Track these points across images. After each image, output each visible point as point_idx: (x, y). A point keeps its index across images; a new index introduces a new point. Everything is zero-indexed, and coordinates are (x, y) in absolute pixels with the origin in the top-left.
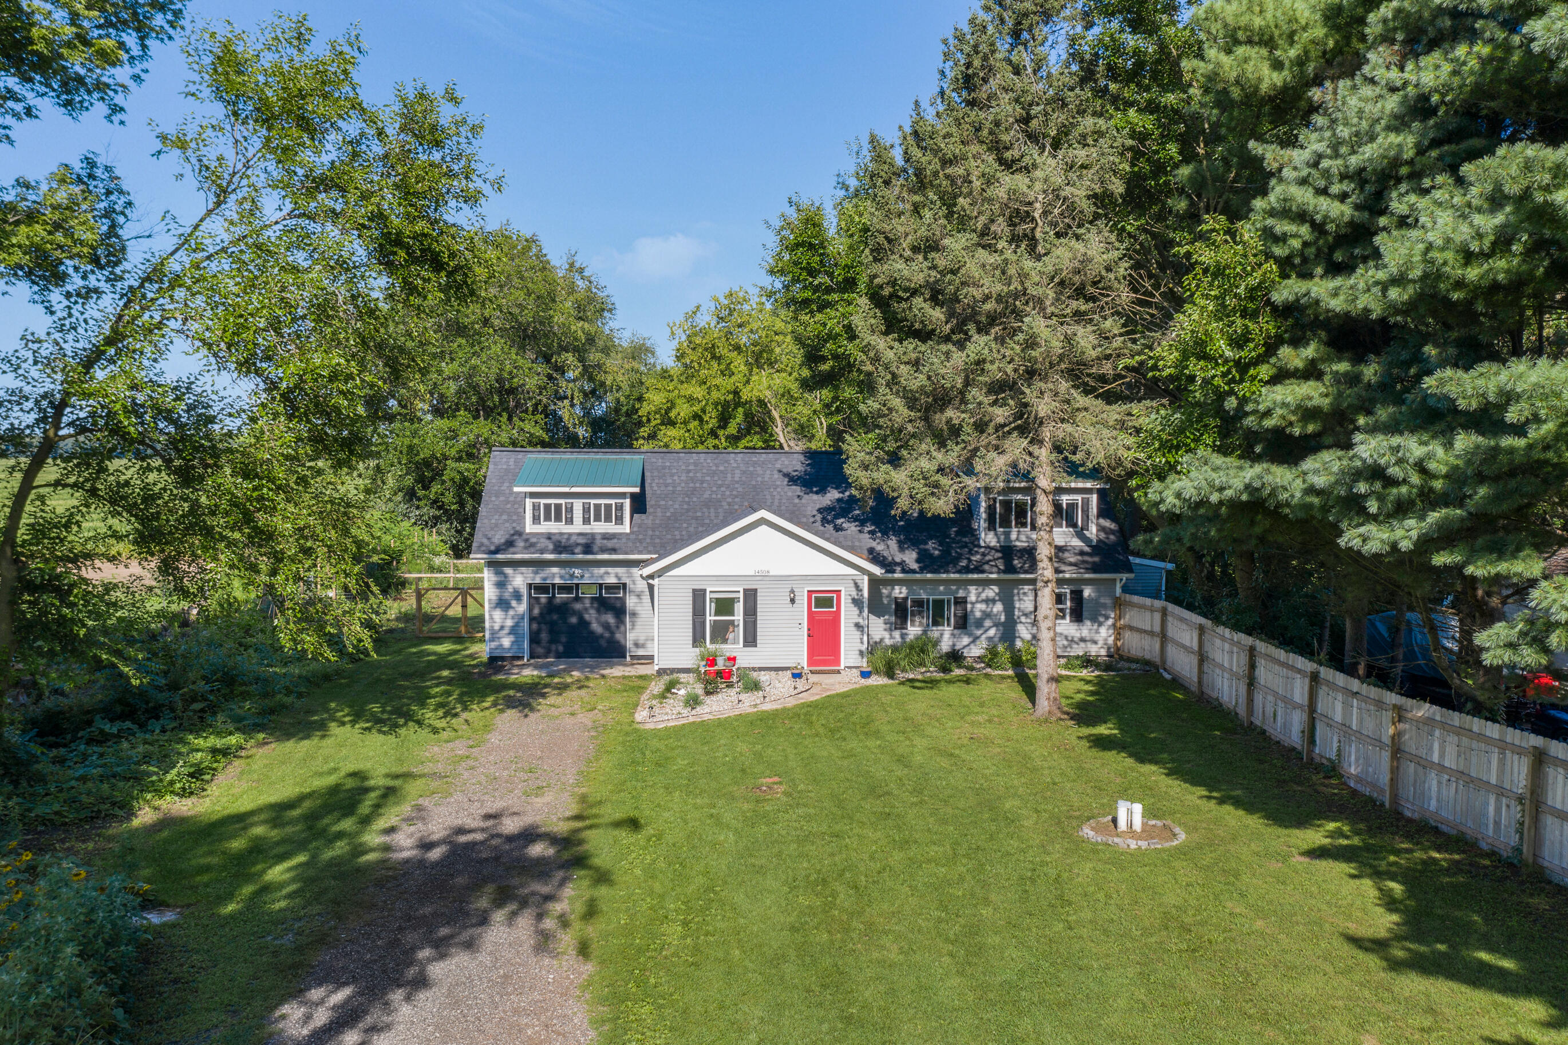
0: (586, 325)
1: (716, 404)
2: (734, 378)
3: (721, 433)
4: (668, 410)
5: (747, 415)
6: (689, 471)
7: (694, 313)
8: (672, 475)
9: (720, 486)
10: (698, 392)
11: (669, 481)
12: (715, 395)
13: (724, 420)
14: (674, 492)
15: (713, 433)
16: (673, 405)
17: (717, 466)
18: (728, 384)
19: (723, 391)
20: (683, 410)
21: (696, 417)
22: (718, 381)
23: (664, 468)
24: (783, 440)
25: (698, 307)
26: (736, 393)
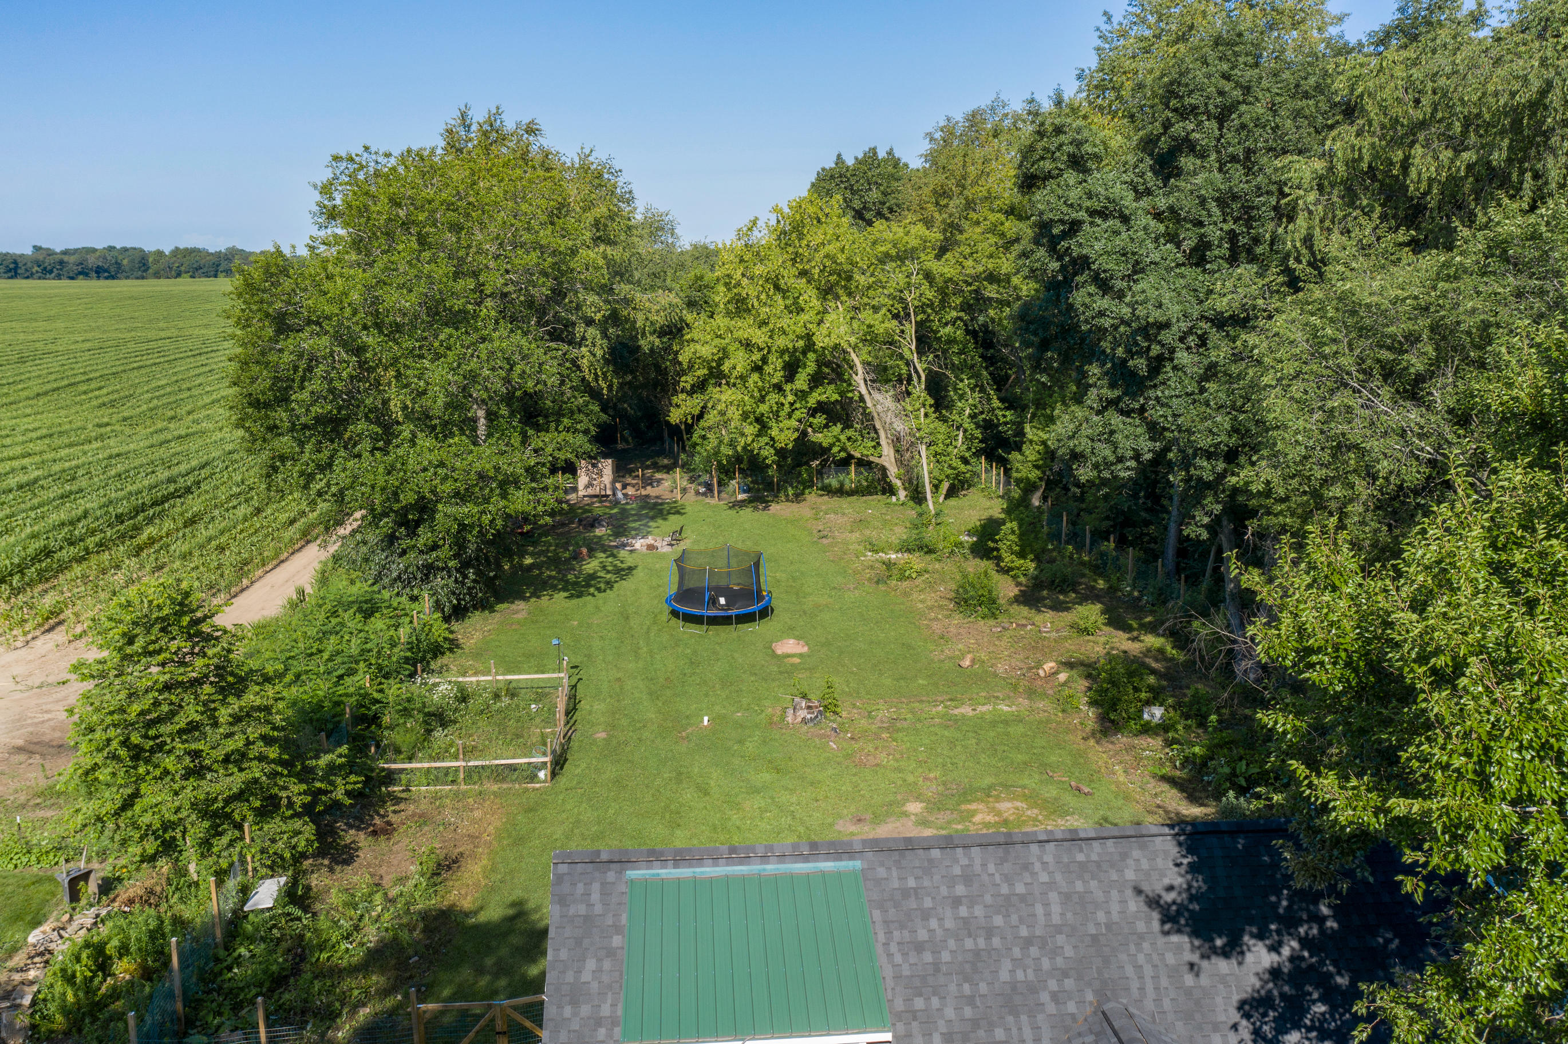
0: (609, 250)
1: (782, 352)
2: (804, 317)
3: (788, 387)
4: (720, 362)
5: (820, 363)
6: (957, 902)
7: (750, 229)
8: (926, 916)
9: (1028, 942)
10: (759, 337)
11: (922, 935)
12: (781, 342)
13: (791, 370)
14: (936, 966)
15: (779, 388)
16: (725, 354)
17: (1008, 879)
18: (795, 324)
19: (791, 336)
20: (739, 362)
21: (758, 369)
22: (785, 322)
23: (906, 893)
24: (864, 391)
25: (754, 223)
26: (809, 337)
